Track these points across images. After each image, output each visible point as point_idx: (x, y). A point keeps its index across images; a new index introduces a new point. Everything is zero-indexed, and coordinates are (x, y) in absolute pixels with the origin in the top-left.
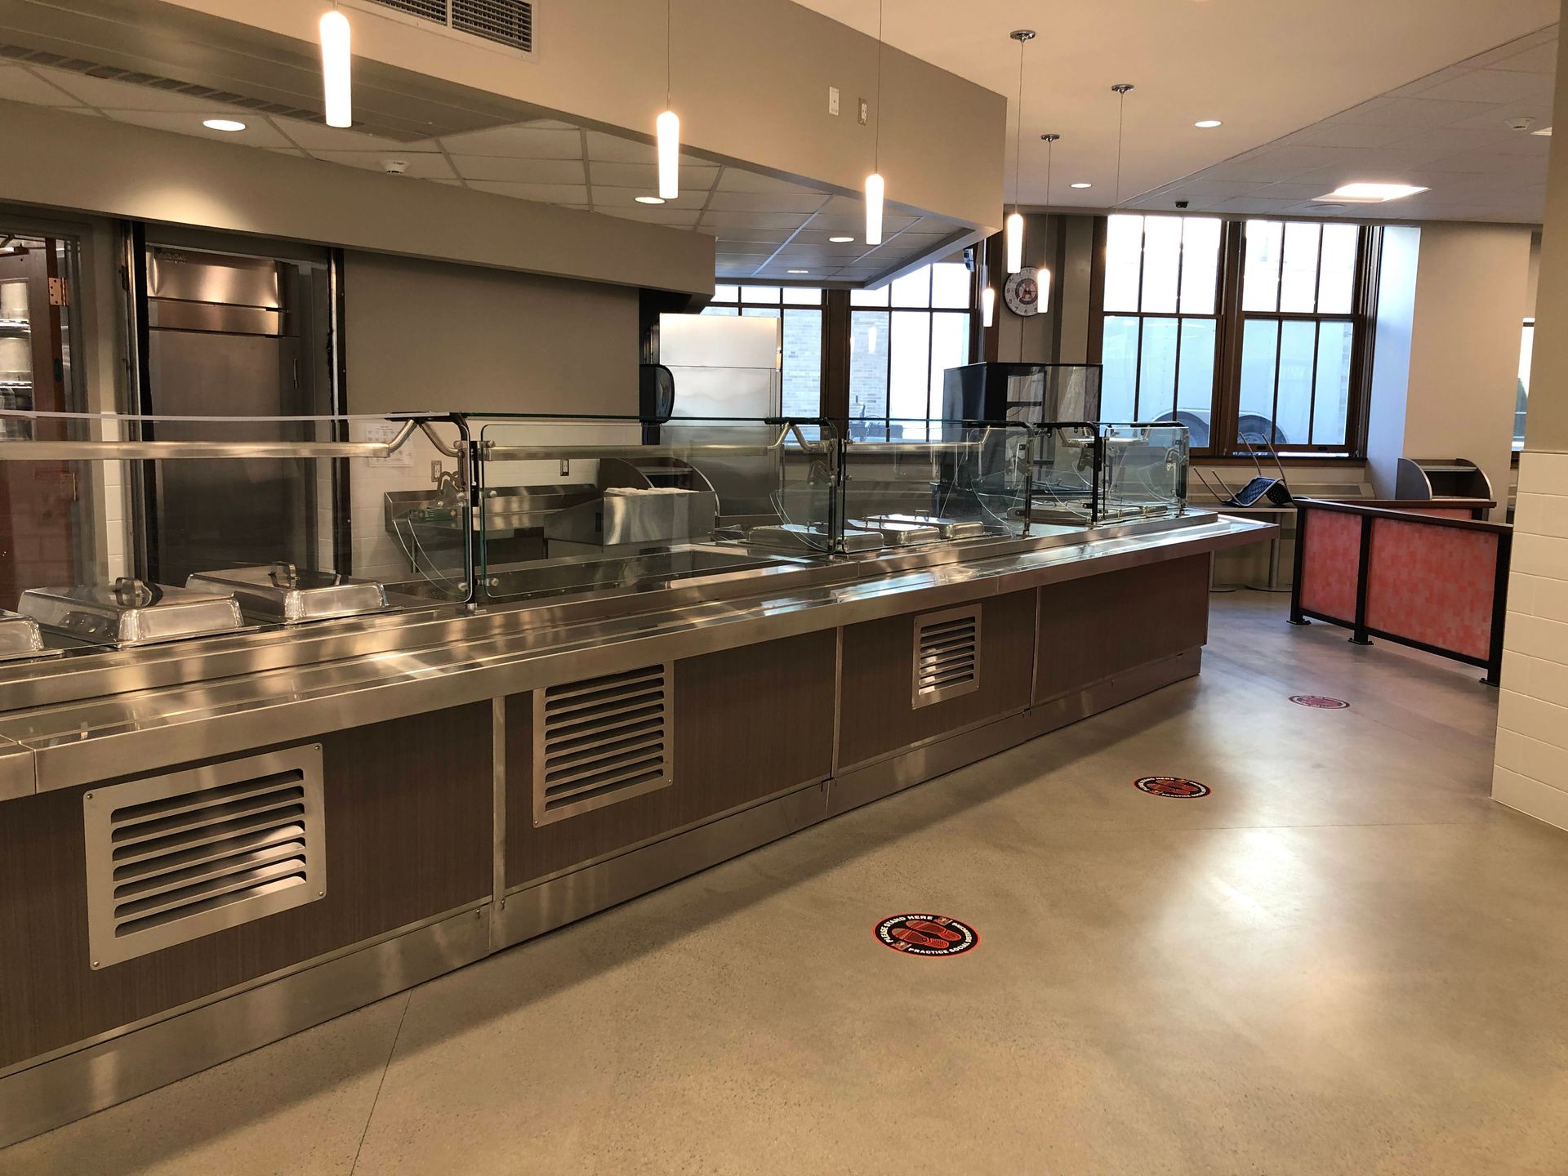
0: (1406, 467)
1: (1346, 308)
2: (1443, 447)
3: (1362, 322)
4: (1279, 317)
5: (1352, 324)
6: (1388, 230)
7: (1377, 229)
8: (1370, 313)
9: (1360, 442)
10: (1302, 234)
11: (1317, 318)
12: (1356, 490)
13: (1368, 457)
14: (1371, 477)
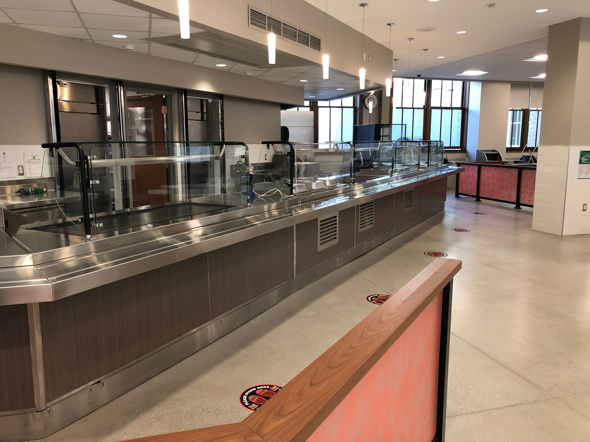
0: (478, 152)
1: (460, 106)
2: (489, 147)
3: (464, 110)
4: (441, 108)
5: (461, 110)
6: (471, 83)
7: (468, 82)
8: (466, 107)
9: (464, 146)
10: (447, 84)
11: (451, 108)
12: (464, 160)
13: (467, 150)
14: (468, 156)
